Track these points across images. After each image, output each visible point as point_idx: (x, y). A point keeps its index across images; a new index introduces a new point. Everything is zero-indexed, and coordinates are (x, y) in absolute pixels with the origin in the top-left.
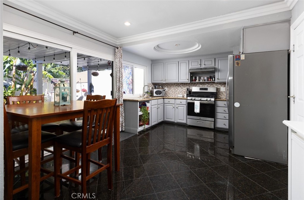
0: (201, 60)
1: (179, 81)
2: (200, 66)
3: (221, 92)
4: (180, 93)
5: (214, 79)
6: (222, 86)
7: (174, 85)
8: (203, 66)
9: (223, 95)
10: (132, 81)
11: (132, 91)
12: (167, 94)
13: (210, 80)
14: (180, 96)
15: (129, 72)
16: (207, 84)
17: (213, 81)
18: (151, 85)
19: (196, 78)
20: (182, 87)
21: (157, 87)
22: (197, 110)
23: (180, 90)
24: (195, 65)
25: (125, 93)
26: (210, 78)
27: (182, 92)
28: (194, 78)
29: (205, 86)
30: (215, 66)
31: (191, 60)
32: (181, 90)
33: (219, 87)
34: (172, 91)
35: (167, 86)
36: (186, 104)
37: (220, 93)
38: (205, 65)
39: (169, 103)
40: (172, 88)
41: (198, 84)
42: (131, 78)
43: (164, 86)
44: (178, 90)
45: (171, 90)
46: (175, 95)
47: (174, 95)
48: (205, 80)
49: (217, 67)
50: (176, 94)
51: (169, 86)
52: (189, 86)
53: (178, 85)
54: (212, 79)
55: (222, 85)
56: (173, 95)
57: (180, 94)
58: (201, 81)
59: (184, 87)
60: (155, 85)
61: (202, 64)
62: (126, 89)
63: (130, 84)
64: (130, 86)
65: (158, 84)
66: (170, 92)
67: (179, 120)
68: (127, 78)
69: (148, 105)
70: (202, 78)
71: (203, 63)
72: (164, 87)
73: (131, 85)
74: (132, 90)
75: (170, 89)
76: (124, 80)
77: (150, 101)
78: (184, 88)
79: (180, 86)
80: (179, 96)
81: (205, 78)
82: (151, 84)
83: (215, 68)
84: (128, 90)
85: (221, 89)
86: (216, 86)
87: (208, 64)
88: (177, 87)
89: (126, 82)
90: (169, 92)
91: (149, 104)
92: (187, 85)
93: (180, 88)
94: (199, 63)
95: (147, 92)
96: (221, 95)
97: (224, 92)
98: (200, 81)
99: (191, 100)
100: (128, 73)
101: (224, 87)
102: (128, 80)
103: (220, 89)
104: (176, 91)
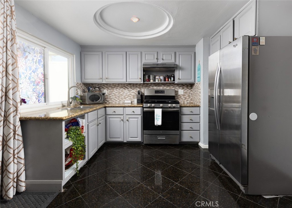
0: (157, 52)
1: (127, 81)
2: (157, 60)
3: (179, 95)
4: (128, 97)
5: (172, 79)
6: (180, 88)
7: (118, 86)
8: (160, 62)
9: (182, 98)
10: (44, 77)
11: (45, 98)
12: (107, 100)
13: (168, 81)
14: (128, 102)
15: (35, 58)
16: (163, 85)
17: (171, 81)
18: (81, 87)
19: (149, 77)
20: (130, 89)
21: (91, 89)
22: (158, 121)
23: (126, 94)
24: (151, 60)
25: (25, 102)
26: (168, 78)
27: (130, 96)
28: (147, 78)
29: (161, 88)
30: (175, 62)
31: (144, 52)
32: (129, 93)
33: (176, 90)
34: (115, 94)
35: (107, 87)
36: (140, 114)
37: (178, 97)
38: (163, 59)
39: (114, 113)
40: (115, 90)
41: (151, 85)
42: (41, 70)
43: (103, 88)
44: (124, 93)
45: (113, 94)
46: (120, 101)
47: (118, 101)
48: (161, 80)
49: (177, 63)
50: (122, 99)
51: (110, 88)
52: (140, 88)
53: (124, 86)
54: (171, 79)
55: (180, 86)
56: (116, 101)
57: (127, 99)
58: (157, 81)
59: (133, 89)
60: (88, 86)
61: (158, 58)
62: (30, 93)
63: (39, 82)
64: (38, 87)
65: (92, 84)
66: (112, 97)
67: (131, 137)
68: (30, 70)
69: (82, 122)
70: (157, 77)
71: (160, 57)
72: (102, 90)
73: (40, 85)
74: (45, 95)
75: (112, 92)
76: (23, 73)
77: (86, 115)
78: (133, 91)
79: (127, 88)
80: (126, 102)
81: (162, 78)
82: (80, 84)
83: (175, 64)
84: (35, 94)
85: (179, 91)
86: (173, 88)
87: (167, 59)
88: (122, 89)
89: (30, 79)
90: (110, 97)
91: (84, 120)
92: (137, 87)
93: (126, 91)
94: (156, 57)
95: (75, 98)
96: (178, 99)
97: (182, 95)
98: (155, 81)
99: (149, 107)
100: (33, 59)
101: (182, 89)
102: (33, 74)
103: (177, 92)
104: (122, 95)
